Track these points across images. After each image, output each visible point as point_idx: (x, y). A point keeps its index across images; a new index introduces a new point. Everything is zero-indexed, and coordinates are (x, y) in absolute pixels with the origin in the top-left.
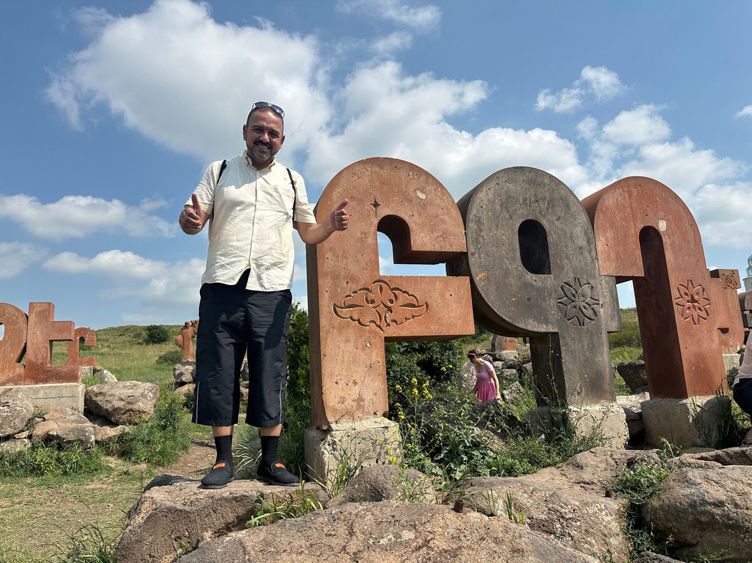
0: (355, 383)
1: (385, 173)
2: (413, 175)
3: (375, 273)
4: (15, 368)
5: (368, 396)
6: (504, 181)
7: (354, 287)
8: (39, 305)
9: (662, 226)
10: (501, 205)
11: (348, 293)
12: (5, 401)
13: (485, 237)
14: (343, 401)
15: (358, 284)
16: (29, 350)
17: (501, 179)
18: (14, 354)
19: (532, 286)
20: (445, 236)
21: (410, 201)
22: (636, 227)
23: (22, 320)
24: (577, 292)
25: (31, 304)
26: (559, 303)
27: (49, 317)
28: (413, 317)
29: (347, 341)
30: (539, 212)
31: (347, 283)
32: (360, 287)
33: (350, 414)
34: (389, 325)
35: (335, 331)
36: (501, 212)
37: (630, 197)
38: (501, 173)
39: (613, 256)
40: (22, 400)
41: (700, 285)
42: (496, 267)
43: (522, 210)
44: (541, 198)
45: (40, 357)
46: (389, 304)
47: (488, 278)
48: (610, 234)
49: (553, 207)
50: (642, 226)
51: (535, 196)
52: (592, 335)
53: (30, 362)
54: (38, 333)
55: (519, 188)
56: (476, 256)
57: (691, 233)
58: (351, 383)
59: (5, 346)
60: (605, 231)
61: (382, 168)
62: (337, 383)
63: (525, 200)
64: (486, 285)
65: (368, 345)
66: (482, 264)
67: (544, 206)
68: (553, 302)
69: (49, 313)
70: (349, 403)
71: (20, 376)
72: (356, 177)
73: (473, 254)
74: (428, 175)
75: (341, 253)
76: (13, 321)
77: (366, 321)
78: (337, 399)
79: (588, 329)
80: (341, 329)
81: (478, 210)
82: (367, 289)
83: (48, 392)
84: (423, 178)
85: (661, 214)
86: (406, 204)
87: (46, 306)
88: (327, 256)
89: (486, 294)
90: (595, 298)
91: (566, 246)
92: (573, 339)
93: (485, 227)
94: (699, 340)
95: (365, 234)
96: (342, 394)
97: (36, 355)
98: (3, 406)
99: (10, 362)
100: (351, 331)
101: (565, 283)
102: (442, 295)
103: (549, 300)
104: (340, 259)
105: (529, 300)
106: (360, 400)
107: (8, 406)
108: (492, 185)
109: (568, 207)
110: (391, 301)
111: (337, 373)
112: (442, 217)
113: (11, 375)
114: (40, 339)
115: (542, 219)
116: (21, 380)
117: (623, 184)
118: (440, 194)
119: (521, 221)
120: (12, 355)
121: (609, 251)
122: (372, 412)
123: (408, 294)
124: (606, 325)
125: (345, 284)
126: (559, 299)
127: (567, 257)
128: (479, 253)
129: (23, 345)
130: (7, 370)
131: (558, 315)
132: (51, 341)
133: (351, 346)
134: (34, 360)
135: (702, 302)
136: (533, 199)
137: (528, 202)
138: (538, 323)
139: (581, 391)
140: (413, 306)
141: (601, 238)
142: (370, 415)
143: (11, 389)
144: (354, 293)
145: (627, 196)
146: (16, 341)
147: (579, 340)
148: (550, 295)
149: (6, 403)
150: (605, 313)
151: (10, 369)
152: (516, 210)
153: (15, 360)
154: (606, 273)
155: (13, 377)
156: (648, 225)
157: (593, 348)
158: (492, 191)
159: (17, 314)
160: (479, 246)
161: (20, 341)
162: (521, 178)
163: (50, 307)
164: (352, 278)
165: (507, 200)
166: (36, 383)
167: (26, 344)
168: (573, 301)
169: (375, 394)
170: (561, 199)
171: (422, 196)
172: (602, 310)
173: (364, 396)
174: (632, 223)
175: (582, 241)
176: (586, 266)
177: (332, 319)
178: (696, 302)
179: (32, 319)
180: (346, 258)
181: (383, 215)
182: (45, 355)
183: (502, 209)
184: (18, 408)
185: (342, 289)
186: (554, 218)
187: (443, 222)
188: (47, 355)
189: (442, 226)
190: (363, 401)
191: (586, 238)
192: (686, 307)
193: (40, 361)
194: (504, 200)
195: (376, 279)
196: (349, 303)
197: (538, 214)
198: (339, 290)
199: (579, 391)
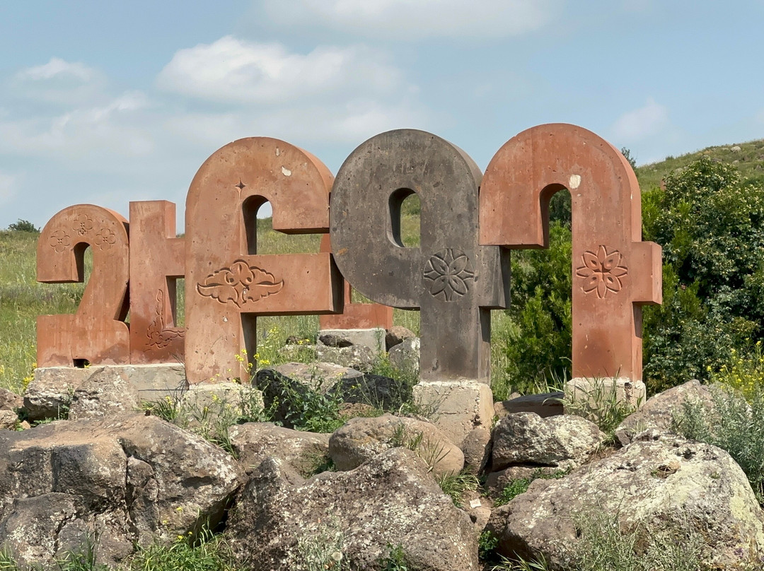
0: (213, 353)
1: (251, 153)
2: (280, 151)
3: (235, 254)
4: (113, 330)
5: (222, 365)
6: (377, 147)
7: (216, 268)
8: (145, 206)
9: (574, 182)
10: (371, 175)
11: (210, 273)
12: (93, 390)
13: (350, 211)
14: (201, 367)
15: (219, 265)
16: (134, 298)
17: (373, 145)
18: (110, 304)
19: (397, 259)
20: (308, 211)
21: (275, 179)
22: (535, 185)
23: (119, 236)
24: (448, 265)
25: (132, 204)
26: (426, 276)
27: (164, 230)
28: (269, 294)
29: (207, 316)
30: (414, 179)
31: (210, 263)
32: (221, 267)
33: (206, 379)
34: (245, 302)
35: (197, 307)
36: (371, 182)
37: (534, 150)
38: (374, 140)
39: (499, 222)
40: (120, 390)
41: (617, 251)
42: (358, 242)
43: (394, 178)
44: (418, 164)
45: (152, 310)
46: (247, 282)
47: (348, 254)
48: (499, 197)
49: (432, 172)
50: (545, 184)
51: (412, 161)
52: (459, 309)
53: (138, 319)
54: (147, 262)
55: (393, 154)
56: (338, 231)
57: (616, 188)
58: (208, 353)
59: (95, 287)
60: (494, 194)
61: (248, 148)
62: (196, 352)
63: (399, 167)
64: (345, 260)
65: (226, 320)
66: (344, 239)
67: (420, 171)
68: (417, 276)
69: (163, 222)
70: (206, 369)
71: (122, 345)
72: (223, 161)
73: (335, 229)
74: (295, 149)
75: (206, 236)
76: (105, 239)
77: (225, 298)
78: (197, 366)
79: (455, 304)
80: (202, 305)
81: (344, 183)
82: (228, 269)
83: (168, 378)
84: (290, 154)
85: (576, 167)
86: (271, 182)
87: (157, 209)
88: (193, 240)
89: (345, 270)
90: (468, 270)
91: (442, 216)
92: (436, 314)
93: (350, 201)
94: (601, 316)
95: (229, 216)
96: (200, 361)
97: (146, 306)
98: (90, 399)
99: (105, 318)
100: (211, 307)
101: (436, 255)
102: (300, 272)
103: (414, 274)
104: (205, 241)
105: (391, 274)
106: (216, 367)
107: (97, 398)
108: (364, 154)
109: (449, 170)
110: (249, 279)
111: (197, 344)
112: (306, 193)
113: (108, 344)
114: (151, 273)
115: (416, 187)
116: (125, 355)
117: (527, 135)
118: (306, 168)
119: (392, 190)
120: (108, 305)
121: (494, 218)
122: (225, 378)
123: (265, 271)
124: (479, 299)
125: (208, 264)
126: (425, 272)
127: (442, 227)
128: (342, 228)
129: (125, 285)
130: (101, 335)
131: (422, 290)
132: (171, 279)
133: (210, 321)
134: (143, 316)
135: (616, 270)
136: (408, 165)
137: (402, 169)
138: (398, 298)
139: (437, 367)
140: (270, 283)
141: (487, 202)
142: (223, 380)
143: (103, 369)
144: (216, 272)
145: (530, 149)
146: (113, 278)
147: (443, 316)
148: (415, 268)
149: (95, 393)
150: (478, 286)
151: (105, 331)
152: (388, 179)
153: (113, 314)
154: (486, 243)
155: (112, 347)
156: (555, 182)
157: (458, 323)
158: (362, 160)
159: (111, 226)
160: (342, 221)
161: (119, 279)
162: (396, 142)
163: (163, 208)
164: (215, 259)
165: (378, 169)
166: (150, 361)
167: (128, 284)
168: (442, 275)
169: (229, 363)
170: (443, 162)
171: (287, 173)
172: (475, 284)
173: (219, 364)
174: (531, 182)
175: (462, 208)
176: (463, 235)
177: (195, 297)
178: (608, 271)
179: (136, 231)
180: (210, 240)
181: (247, 196)
182: (161, 305)
183: (371, 179)
184: (113, 404)
185: (205, 269)
186: (431, 184)
187: (307, 198)
188: (164, 304)
189: (307, 202)
190: (218, 368)
191: (467, 204)
192: (590, 277)
193: (153, 319)
194: (375, 169)
195: (236, 259)
196: (211, 282)
197: (413, 181)
198: (202, 270)
199: (435, 366)
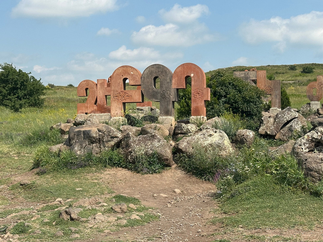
0: (116, 111)
1: (125, 69)
2: (131, 69)
3: (121, 90)
4: (94, 107)
7: (117, 93)
8: (100, 80)
9: (192, 75)
13: (145, 81)
16: (98, 100)
17: (150, 67)
19: (155, 91)
20: (137, 81)
22: (184, 76)
23: (95, 87)
24: (166, 92)
25: (98, 80)
26: (161, 95)
27: (104, 85)
28: (128, 98)
29: (115, 103)
33: (115, 116)
34: (123, 100)
37: (184, 68)
39: (176, 84)
40: (95, 119)
41: (201, 89)
42: (147, 88)
43: (154, 74)
44: (160, 71)
47: (145, 90)
49: (162, 73)
50: (186, 76)
51: (158, 71)
52: (168, 102)
53: (99, 104)
54: (101, 92)
55: (154, 69)
57: (201, 77)
59: (90, 97)
60: (175, 78)
61: (124, 68)
62: (113, 111)
63: (155, 72)
65: (119, 104)
66: (144, 87)
67: (160, 73)
68: (159, 95)
71: (95, 110)
72: (119, 70)
73: (142, 85)
74: (134, 68)
76: (92, 87)
77: (119, 99)
80: (114, 101)
81: (144, 75)
82: (120, 93)
85: (192, 72)
86: (129, 75)
87: (103, 81)
88: (112, 87)
89: (144, 94)
90: (170, 94)
91: (164, 82)
92: (163, 103)
93: (145, 79)
94: (198, 103)
95: (120, 82)
96: (114, 113)
97: (101, 101)
99: (92, 104)
100: (116, 101)
101: (163, 90)
102: (135, 94)
105: (154, 94)
109: (166, 73)
110: (124, 95)
111: (113, 109)
112: (136, 77)
114: (102, 95)
116: (96, 112)
117: (182, 65)
118: (136, 72)
119: (154, 77)
120: (92, 101)
123: (127, 94)
124: (172, 100)
127: (164, 85)
128: (144, 85)
129: (96, 97)
130: (91, 108)
131: (160, 98)
132: (106, 96)
135: (201, 94)
139: (163, 114)
140: (128, 96)
142: (119, 116)
143: (91, 115)
147: (165, 103)
148: (159, 93)
149: (90, 120)
150: (172, 97)
151: (92, 107)
153: (94, 103)
154: (174, 88)
155: (93, 110)
156: (188, 75)
157: (168, 105)
158: (148, 70)
159: (93, 84)
160: (144, 83)
161: (95, 96)
162: (155, 67)
163: (104, 81)
164: (117, 91)
165: (151, 72)
166: (101, 113)
167: (97, 97)
168: (164, 94)
169: (120, 113)
170: (165, 71)
171: (132, 73)
173: (118, 113)
175: (168, 81)
176: (169, 86)
177: (112, 99)
178: (199, 94)
179: (98, 85)
181: (124, 78)
182: (104, 101)
183: (150, 74)
184: (94, 122)
186: (162, 76)
189: (136, 79)
191: (170, 80)
192: (195, 95)
193: (102, 104)
196: (116, 96)
197: (158, 75)
198: (114, 93)
